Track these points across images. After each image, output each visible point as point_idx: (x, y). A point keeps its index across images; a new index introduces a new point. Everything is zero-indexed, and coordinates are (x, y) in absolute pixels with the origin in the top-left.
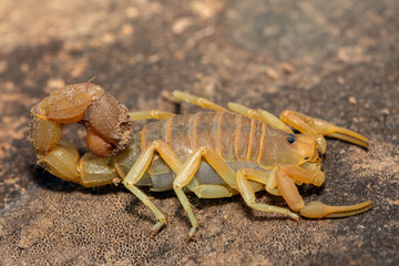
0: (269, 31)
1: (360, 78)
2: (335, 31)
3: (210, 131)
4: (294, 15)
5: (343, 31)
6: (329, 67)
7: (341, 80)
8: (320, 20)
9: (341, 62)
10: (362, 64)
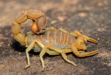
0: (79, 24)
1: (102, 34)
2: (98, 24)
3: (53, 35)
4: (87, 20)
5: (100, 24)
6: (94, 32)
7: (96, 35)
8: (94, 22)
9: (98, 31)
10: (104, 32)
